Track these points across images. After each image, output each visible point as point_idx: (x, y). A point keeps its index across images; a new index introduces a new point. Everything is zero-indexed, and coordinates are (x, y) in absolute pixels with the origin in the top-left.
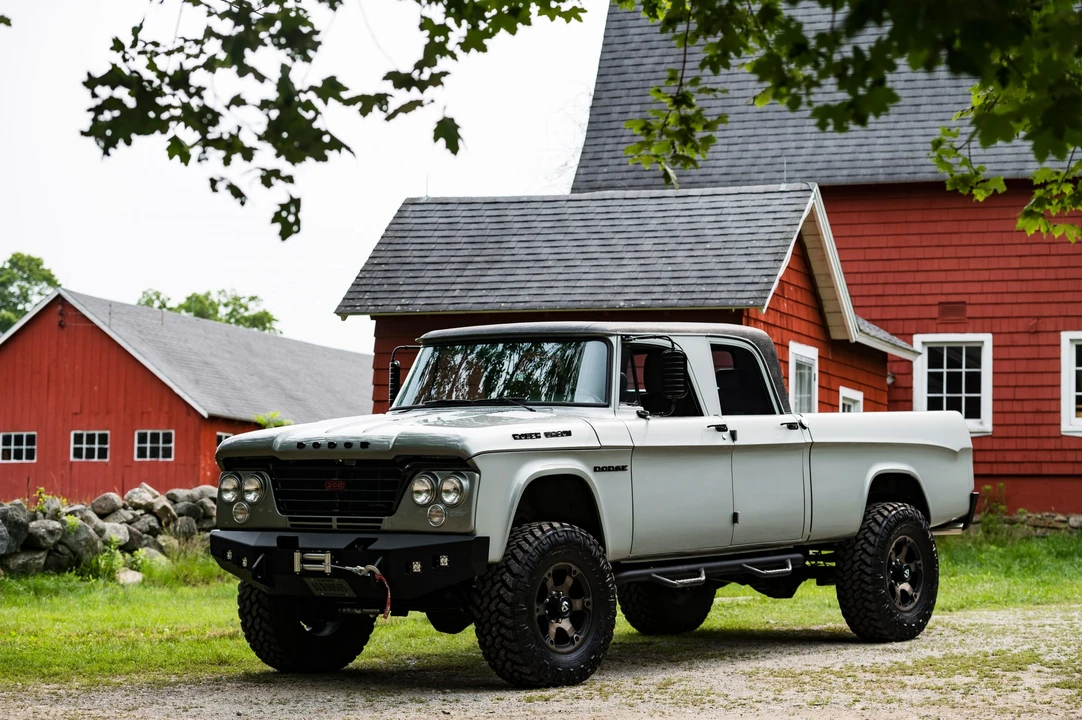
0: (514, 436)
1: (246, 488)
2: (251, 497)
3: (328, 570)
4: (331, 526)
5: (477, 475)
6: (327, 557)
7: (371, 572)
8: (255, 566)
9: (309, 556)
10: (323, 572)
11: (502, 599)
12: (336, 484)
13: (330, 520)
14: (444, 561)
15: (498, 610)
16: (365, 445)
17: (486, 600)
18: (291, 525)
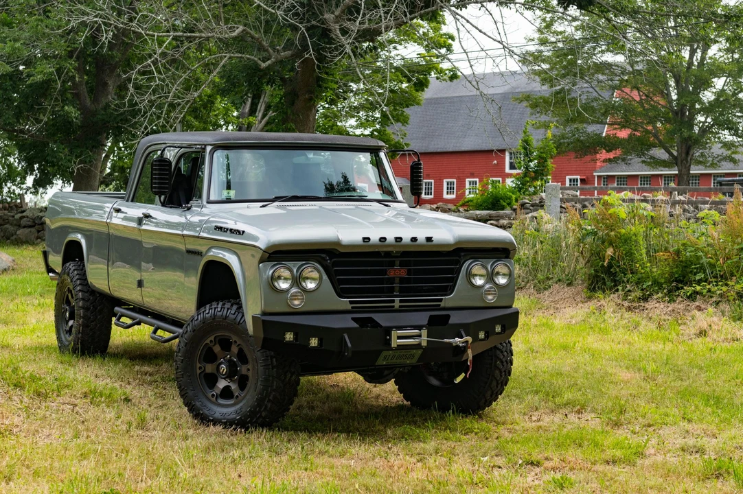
3: (424, 344)
4: (393, 307)
6: (424, 332)
8: (349, 344)
10: (421, 345)
12: (397, 272)
13: (393, 301)
14: (498, 329)
16: (429, 239)
18: (352, 307)
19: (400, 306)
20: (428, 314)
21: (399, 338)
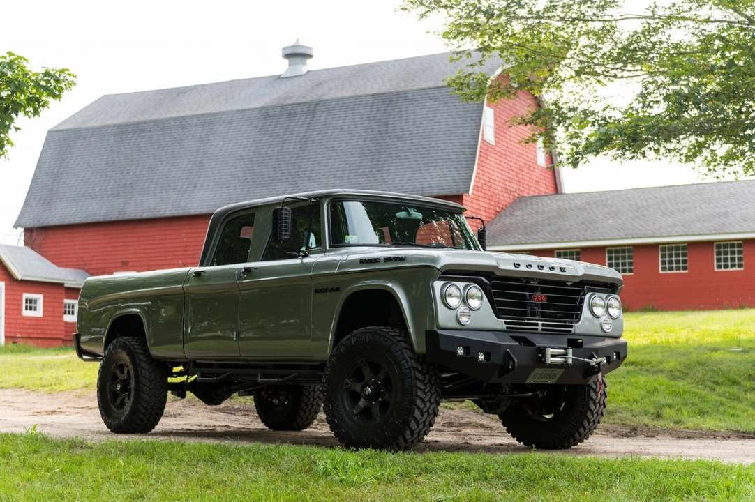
4: (537, 329)
6: (570, 352)
9: (552, 351)
10: (566, 363)
12: (540, 297)
13: (538, 325)
16: (563, 270)
18: (507, 328)
19: (543, 330)
20: (566, 338)
21: (553, 356)
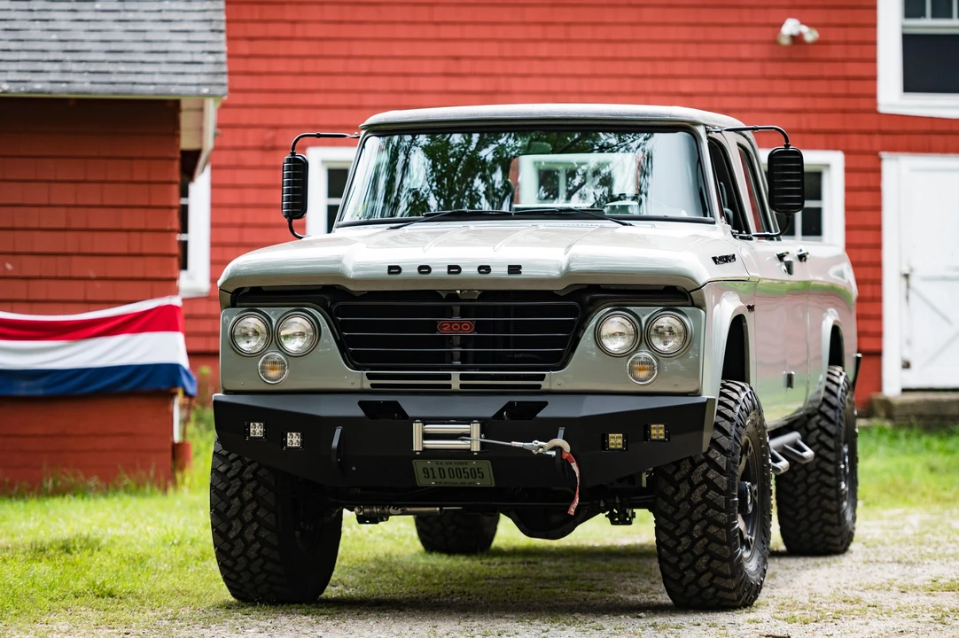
0: (714, 259)
1: (283, 333)
2: (293, 346)
3: (476, 447)
4: (450, 386)
5: (702, 312)
6: (475, 429)
7: (558, 449)
8: (335, 443)
9: (431, 428)
10: (469, 450)
11: (712, 485)
12: (456, 325)
13: (448, 377)
14: (658, 431)
15: (704, 499)
16: (514, 269)
17: (685, 487)
18: (372, 385)
19: (462, 386)
20: (504, 401)
